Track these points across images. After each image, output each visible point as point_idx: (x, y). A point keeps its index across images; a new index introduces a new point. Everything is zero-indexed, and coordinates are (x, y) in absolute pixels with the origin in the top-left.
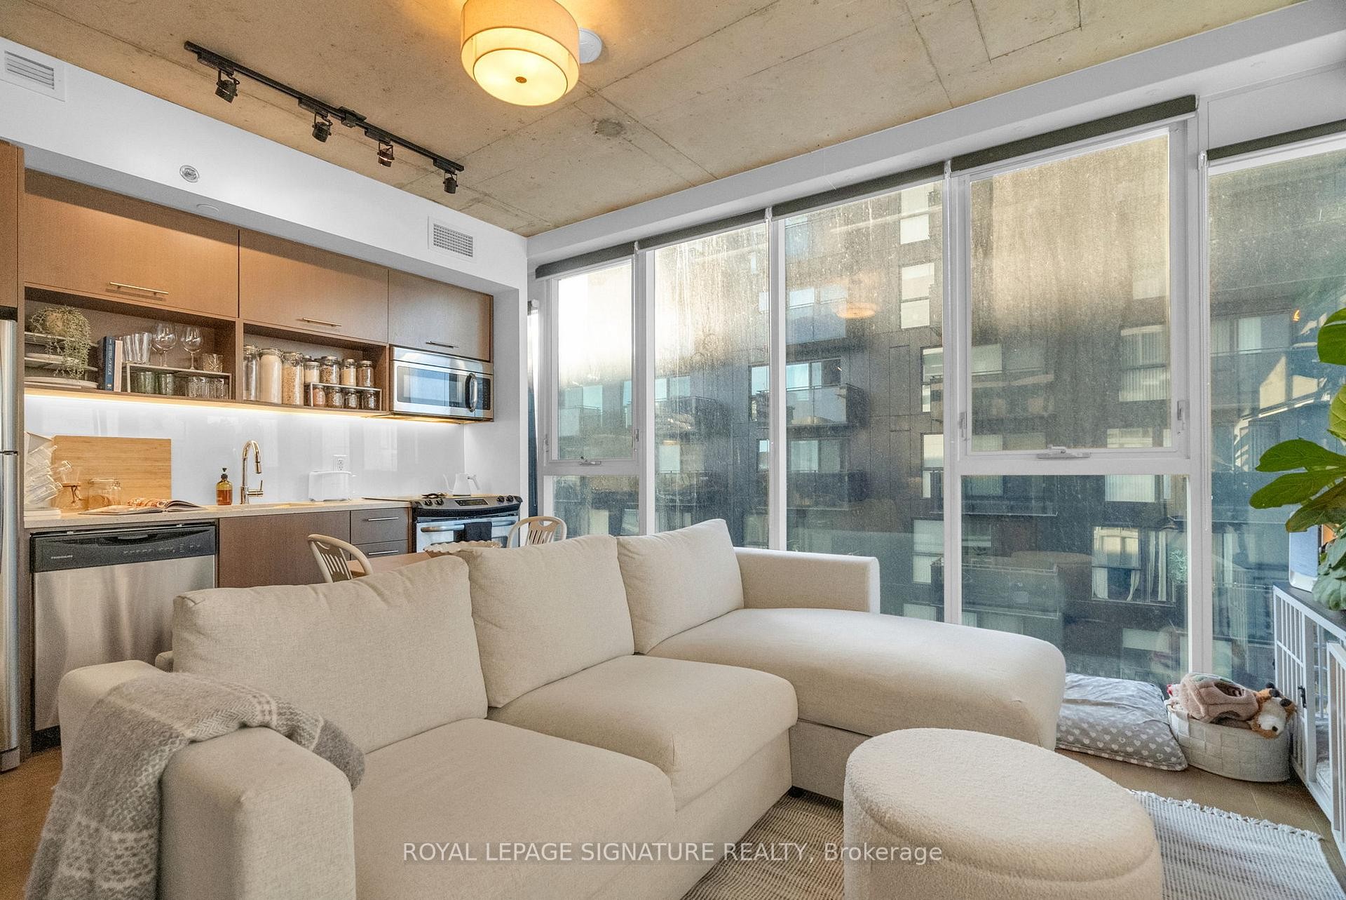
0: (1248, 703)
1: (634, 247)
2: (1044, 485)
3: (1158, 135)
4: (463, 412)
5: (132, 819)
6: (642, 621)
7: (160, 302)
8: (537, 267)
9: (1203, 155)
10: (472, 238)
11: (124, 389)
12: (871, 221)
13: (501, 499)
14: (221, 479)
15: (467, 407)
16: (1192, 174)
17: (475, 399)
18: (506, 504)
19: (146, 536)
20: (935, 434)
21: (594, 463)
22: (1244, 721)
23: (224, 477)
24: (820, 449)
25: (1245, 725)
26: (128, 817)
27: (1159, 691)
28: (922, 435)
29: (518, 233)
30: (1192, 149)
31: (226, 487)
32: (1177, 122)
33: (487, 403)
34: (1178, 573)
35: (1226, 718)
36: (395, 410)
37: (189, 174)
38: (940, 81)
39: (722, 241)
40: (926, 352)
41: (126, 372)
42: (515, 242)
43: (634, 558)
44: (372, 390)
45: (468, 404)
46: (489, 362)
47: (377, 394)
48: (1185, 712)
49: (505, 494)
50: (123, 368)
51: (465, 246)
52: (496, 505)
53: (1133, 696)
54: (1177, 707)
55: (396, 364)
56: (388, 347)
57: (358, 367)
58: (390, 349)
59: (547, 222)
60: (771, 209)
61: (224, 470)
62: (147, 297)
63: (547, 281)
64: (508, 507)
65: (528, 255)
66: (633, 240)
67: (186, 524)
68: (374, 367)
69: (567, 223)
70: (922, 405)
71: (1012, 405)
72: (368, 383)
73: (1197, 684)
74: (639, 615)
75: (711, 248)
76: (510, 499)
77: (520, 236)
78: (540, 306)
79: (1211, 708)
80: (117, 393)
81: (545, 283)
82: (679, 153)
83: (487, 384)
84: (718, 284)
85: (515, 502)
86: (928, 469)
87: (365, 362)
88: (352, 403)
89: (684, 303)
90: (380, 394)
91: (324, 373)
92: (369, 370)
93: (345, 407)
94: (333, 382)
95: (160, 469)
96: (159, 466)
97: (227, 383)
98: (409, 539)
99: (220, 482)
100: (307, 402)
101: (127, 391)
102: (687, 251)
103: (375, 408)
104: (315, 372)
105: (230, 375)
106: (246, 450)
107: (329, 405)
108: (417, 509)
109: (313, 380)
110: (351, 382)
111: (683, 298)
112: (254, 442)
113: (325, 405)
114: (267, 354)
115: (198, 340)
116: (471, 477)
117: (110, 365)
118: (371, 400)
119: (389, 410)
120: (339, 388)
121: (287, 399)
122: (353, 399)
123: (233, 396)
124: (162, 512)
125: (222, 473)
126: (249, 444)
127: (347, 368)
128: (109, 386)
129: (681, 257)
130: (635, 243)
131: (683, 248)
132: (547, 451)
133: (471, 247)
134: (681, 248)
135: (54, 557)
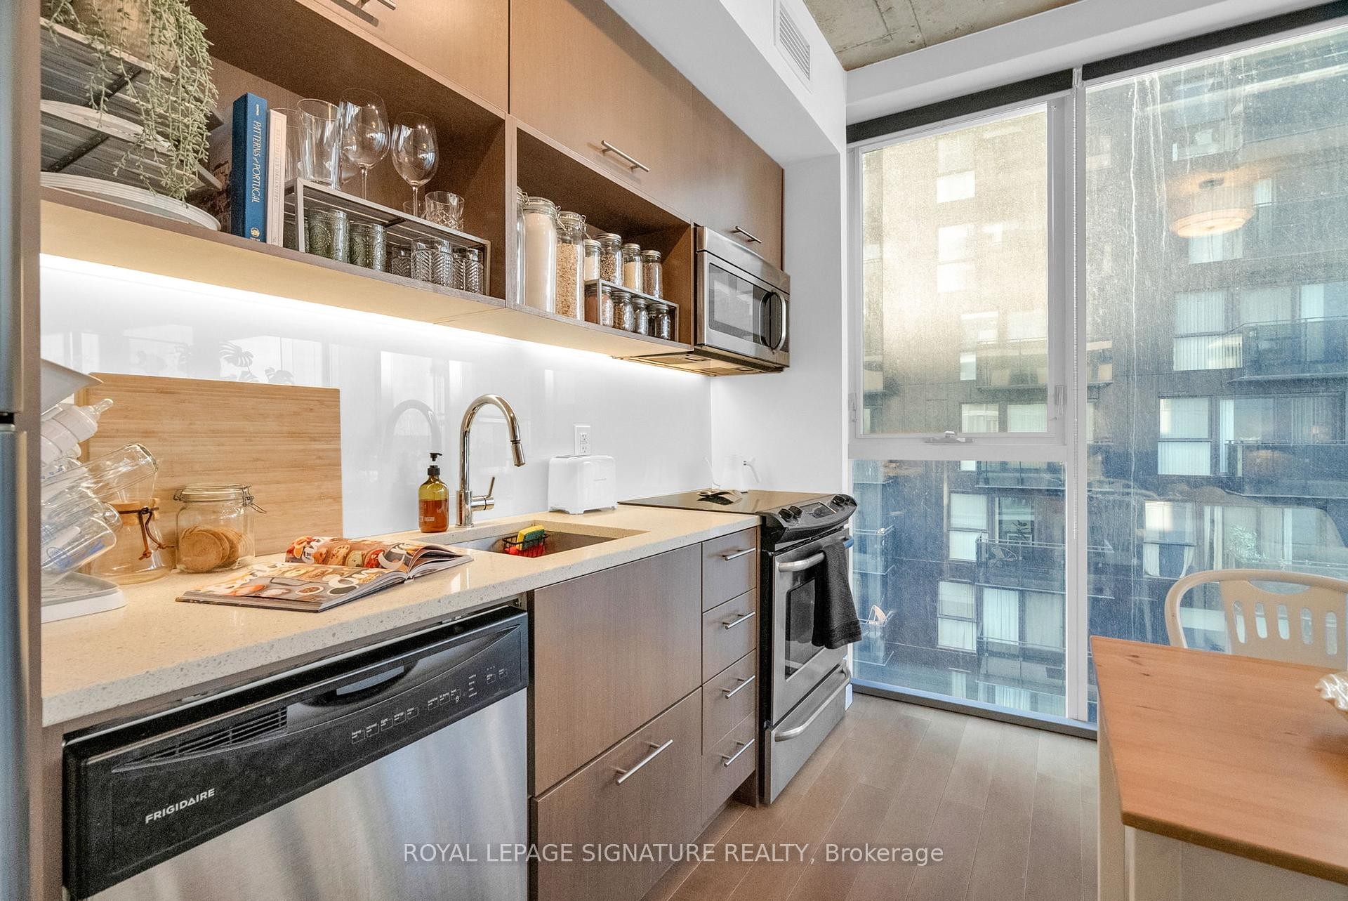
1: (1071, 77)
2: (1100, 458)
10: (809, 47)
11: (290, 241)
13: (838, 503)
14: (427, 477)
17: (784, 334)
23: (434, 472)
31: (438, 494)
36: (705, 344)
41: (295, 200)
44: (664, 305)
47: (671, 312)
51: (804, 59)
55: (708, 260)
56: (692, 226)
57: (646, 260)
58: (695, 229)
61: (434, 456)
65: (849, 99)
68: (662, 260)
72: (658, 292)
80: (272, 251)
85: (852, 507)
87: (654, 254)
88: (643, 327)
89: (1151, 176)
90: (677, 312)
91: (605, 265)
92: (657, 269)
93: (635, 331)
94: (618, 283)
95: (320, 458)
96: (318, 450)
97: (482, 260)
98: (758, 587)
99: (427, 483)
100: (591, 314)
101: (296, 248)
102: (1159, 87)
103: (672, 338)
104: (595, 259)
105: (487, 243)
106: (472, 413)
107: (618, 324)
108: (773, 529)
109: (595, 274)
110: (637, 286)
111: (1150, 165)
112: (493, 397)
113: (614, 327)
114: (533, 211)
115: (429, 157)
116: (749, 460)
117: (256, 176)
118: (666, 322)
119: (695, 344)
120: (628, 295)
121: (565, 308)
122: (644, 317)
123: (496, 288)
124: (403, 582)
125: (430, 463)
126: (482, 402)
127: (631, 260)
128: (256, 233)
129: (1143, 98)
130: (1075, 70)
131: (1147, 83)
132: (854, 421)
133: (808, 64)
134: (1141, 84)
135: (157, 815)
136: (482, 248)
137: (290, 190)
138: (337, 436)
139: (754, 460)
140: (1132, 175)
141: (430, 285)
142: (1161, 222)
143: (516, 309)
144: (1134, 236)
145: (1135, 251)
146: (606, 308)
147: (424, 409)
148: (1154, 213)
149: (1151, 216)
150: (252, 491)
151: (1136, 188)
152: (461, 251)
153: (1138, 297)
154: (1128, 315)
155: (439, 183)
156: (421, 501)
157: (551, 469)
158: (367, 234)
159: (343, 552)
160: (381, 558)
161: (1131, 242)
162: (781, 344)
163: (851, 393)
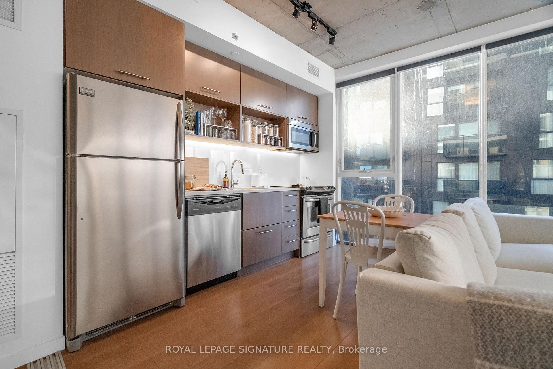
1: (395, 71)
4: (311, 148)
7: (216, 96)
8: (338, 83)
10: (319, 69)
11: (204, 135)
13: (328, 188)
14: (225, 177)
15: (311, 146)
17: (315, 143)
19: (221, 201)
20: (443, 163)
21: (368, 172)
23: (226, 175)
31: (226, 180)
33: (318, 144)
36: (289, 146)
37: (235, 37)
40: (440, 126)
41: (204, 127)
42: (332, 72)
44: (279, 138)
45: (311, 144)
46: (317, 126)
47: (281, 139)
50: (203, 125)
51: (317, 73)
52: (327, 190)
55: (290, 126)
56: (286, 118)
57: (274, 127)
58: (287, 119)
61: (226, 172)
62: (212, 94)
64: (330, 191)
65: (336, 78)
66: (395, 67)
67: (231, 196)
68: (279, 127)
70: (438, 150)
72: (277, 135)
76: (331, 187)
77: (333, 69)
80: (202, 136)
81: (339, 91)
82: (450, 17)
83: (318, 136)
85: (333, 189)
86: (440, 178)
87: (277, 125)
88: (273, 143)
89: (419, 96)
90: (282, 139)
91: (263, 130)
92: (277, 129)
93: (271, 145)
94: (267, 134)
95: (205, 172)
96: (205, 170)
97: (235, 133)
98: (300, 205)
99: (225, 178)
100: (259, 142)
101: (205, 136)
102: (421, 71)
103: (281, 146)
104: (261, 129)
105: (236, 129)
106: (234, 163)
107: (266, 143)
108: (303, 191)
109: (261, 132)
110: (272, 134)
111: (419, 94)
112: (238, 160)
113: (265, 144)
114: (246, 121)
115: (226, 114)
116: (308, 177)
117: (199, 124)
118: (279, 142)
119: (287, 147)
120: (269, 136)
121: (253, 141)
122: (273, 141)
123: (238, 139)
124: (221, 190)
125: (225, 174)
126: (236, 161)
127: (270, 128)
128: (199, 133)
129: (417, 75)
130: (395, 69)
131: (419, 70)
132: (340, 166)
133: (319, 73)
134: (417, 70)
135: (194, 210)
136: (235, 131)
137: (204, 125)
138: (208, 167)
139: (310, 177)
140: (414, 96)
141: (226, 139)
142: (422, 109)
143: (242, 142)
144: (415, 113)
145: (415, 117)
146: (263, 140)
147: (224, 163)
148: (420, 107)
149: (419, 108)
150: (195, 176)
151: (416, 100)
152: (231, 131)
153: (416, 131)
154: (414, 135)
155: (228, 118)
156: (223, 182)
157: (252, 177)
158: (215, 130)
159: (211, 186)
160: (217, 186)
161: (414, 115)
162: (315, 145)
163: (339, 158)
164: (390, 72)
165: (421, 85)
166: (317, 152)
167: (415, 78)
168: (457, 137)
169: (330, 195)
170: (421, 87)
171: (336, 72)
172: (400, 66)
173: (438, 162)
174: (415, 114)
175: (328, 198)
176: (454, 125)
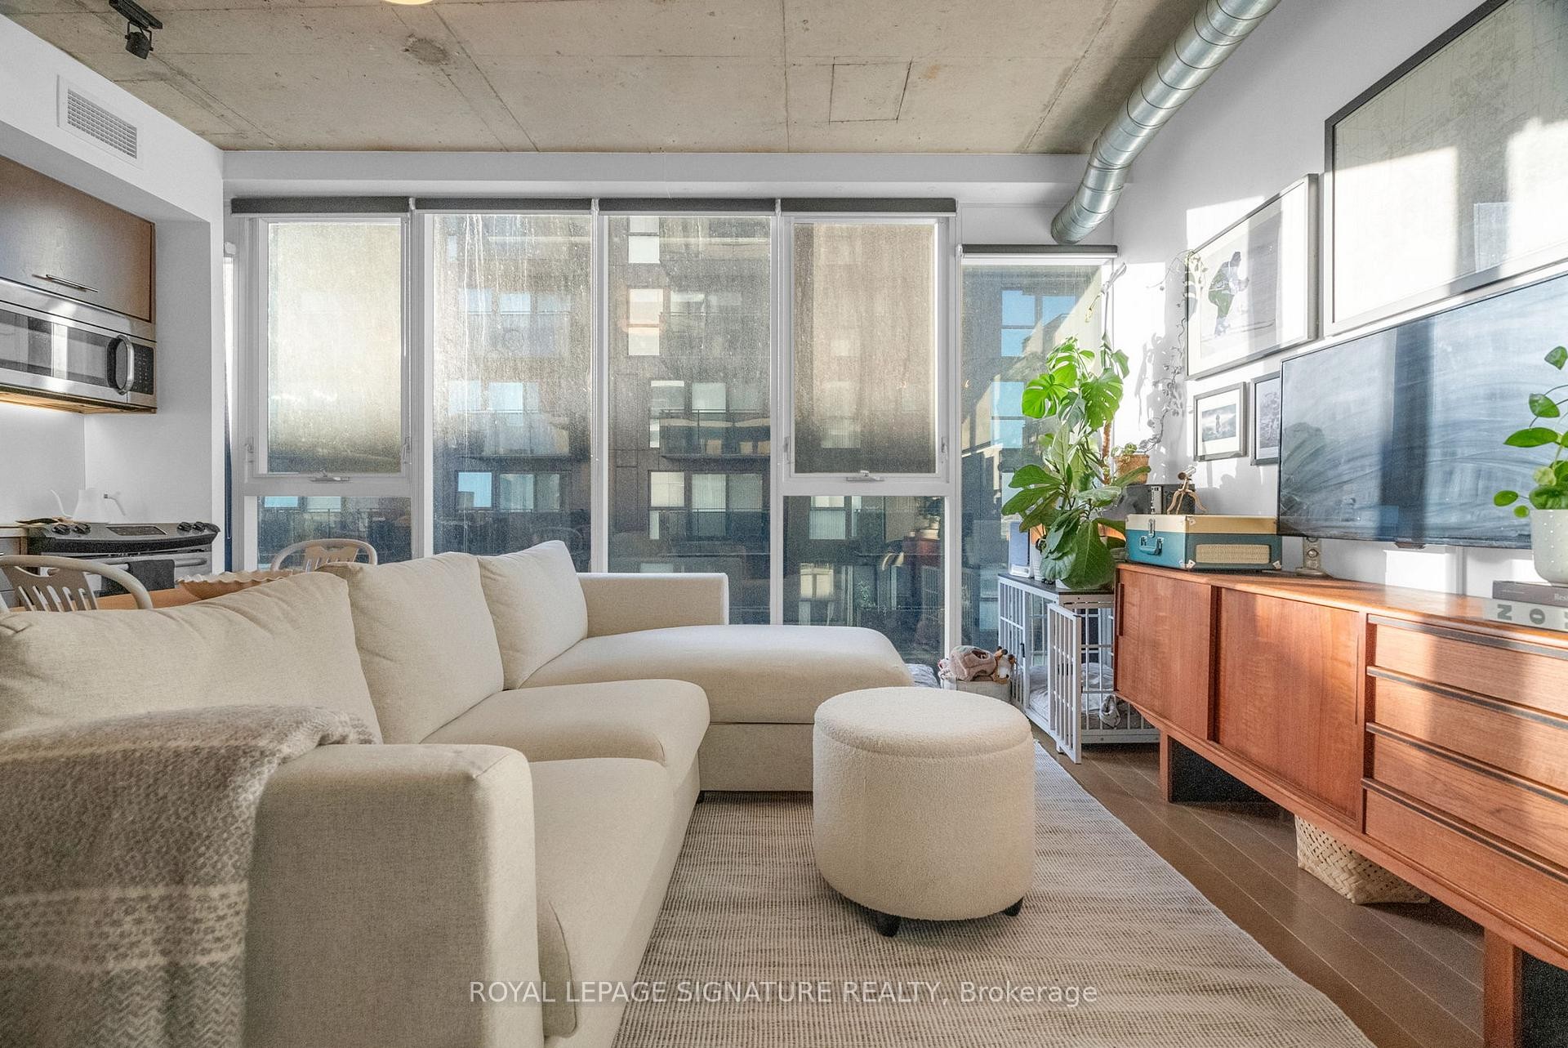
0: (991, 662)
1: (408, 204)
3: (930, 222)
4: (110, 394)
5: (234, 866)
6: (511, 652)
8: (236, 197)
9: (960, 248)
10: (135, 129)
12: (701, 239)
13: (183, 527)
15: (111, 386)
16: (952, 259)
17: (131, 377)
18: (191, 534)
20: (663, 471)
21: (338, 479)
22: (989, 676)
24: (536, 484)
25: (989, 678)
26: (230, 863)
27: (931, 670)
28: (649, 472)
29: (211, 141)
30: (952, 241)
32: (943, 217)
33: (146, 382)
34: (862, 601)
35: (978, 676)
38: (787, 125)
39: (530, 223)
40: (655, 384)
42: (204, 154)
43: (498, 581)
45: (112, 381)
46: (150, 321)
48: (954, 677)
49: (192, 520)
51: (126, 140)
52: (176, 535)
53: (917, 675)
54: (948, 674)
59: (268, 137)
60: (597, 201)
63: (250, 219)
64: (196, 538)
65: (224, 177)
66: (408, 195)
69: (303, 148)
70: (649, 441)
71: (726, 446)
73: (963, 654)
74: (509, 645)
75: (514, 228)
76: (198, 527)
77: (213, 146)
78: (238, 253)
79: (972, 669)
81: (247, 223)
82: (505, 107)
83: (146, 356)
84: (523, 272)
85: (206, 532)
86: (656, 509)
102: (481, 225)
108: (39, 539)
111: (475, 281)
116: (111, 495)
129: (472, 231)
130: (410, 199)
131: (474, 220)
132: (252, 462)
133: (135, 143)
134: (471, 220)
139: (119, 494)
161: (464, 334)
162: (129, 385)
163: (247, 436)
164: (395, 204)
165: (480, 260)
166: (150, 409)
167: (467, 238)
168: (688, 412)
169: (196, 551)
170: (480, 264)
171: (224, 158)
172: (423, 196)
173: (652, 468)
174: (467, 333)
175: (176, 563)
176: (681, 384)
